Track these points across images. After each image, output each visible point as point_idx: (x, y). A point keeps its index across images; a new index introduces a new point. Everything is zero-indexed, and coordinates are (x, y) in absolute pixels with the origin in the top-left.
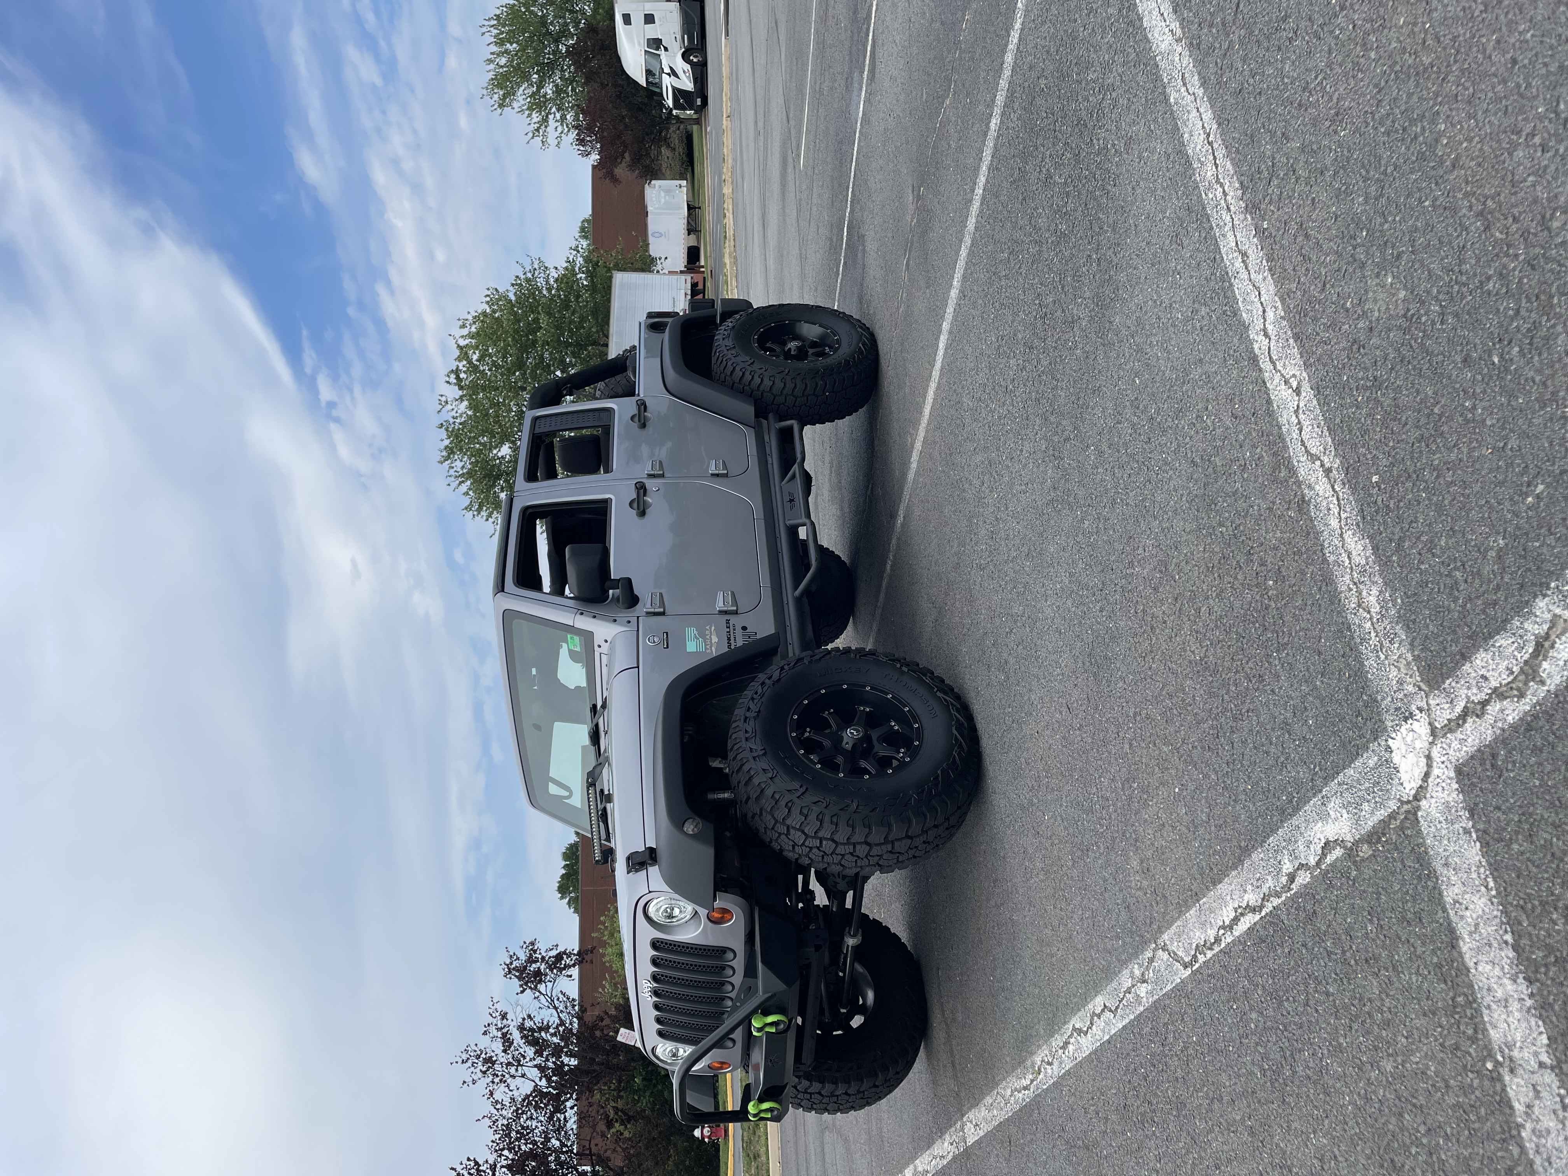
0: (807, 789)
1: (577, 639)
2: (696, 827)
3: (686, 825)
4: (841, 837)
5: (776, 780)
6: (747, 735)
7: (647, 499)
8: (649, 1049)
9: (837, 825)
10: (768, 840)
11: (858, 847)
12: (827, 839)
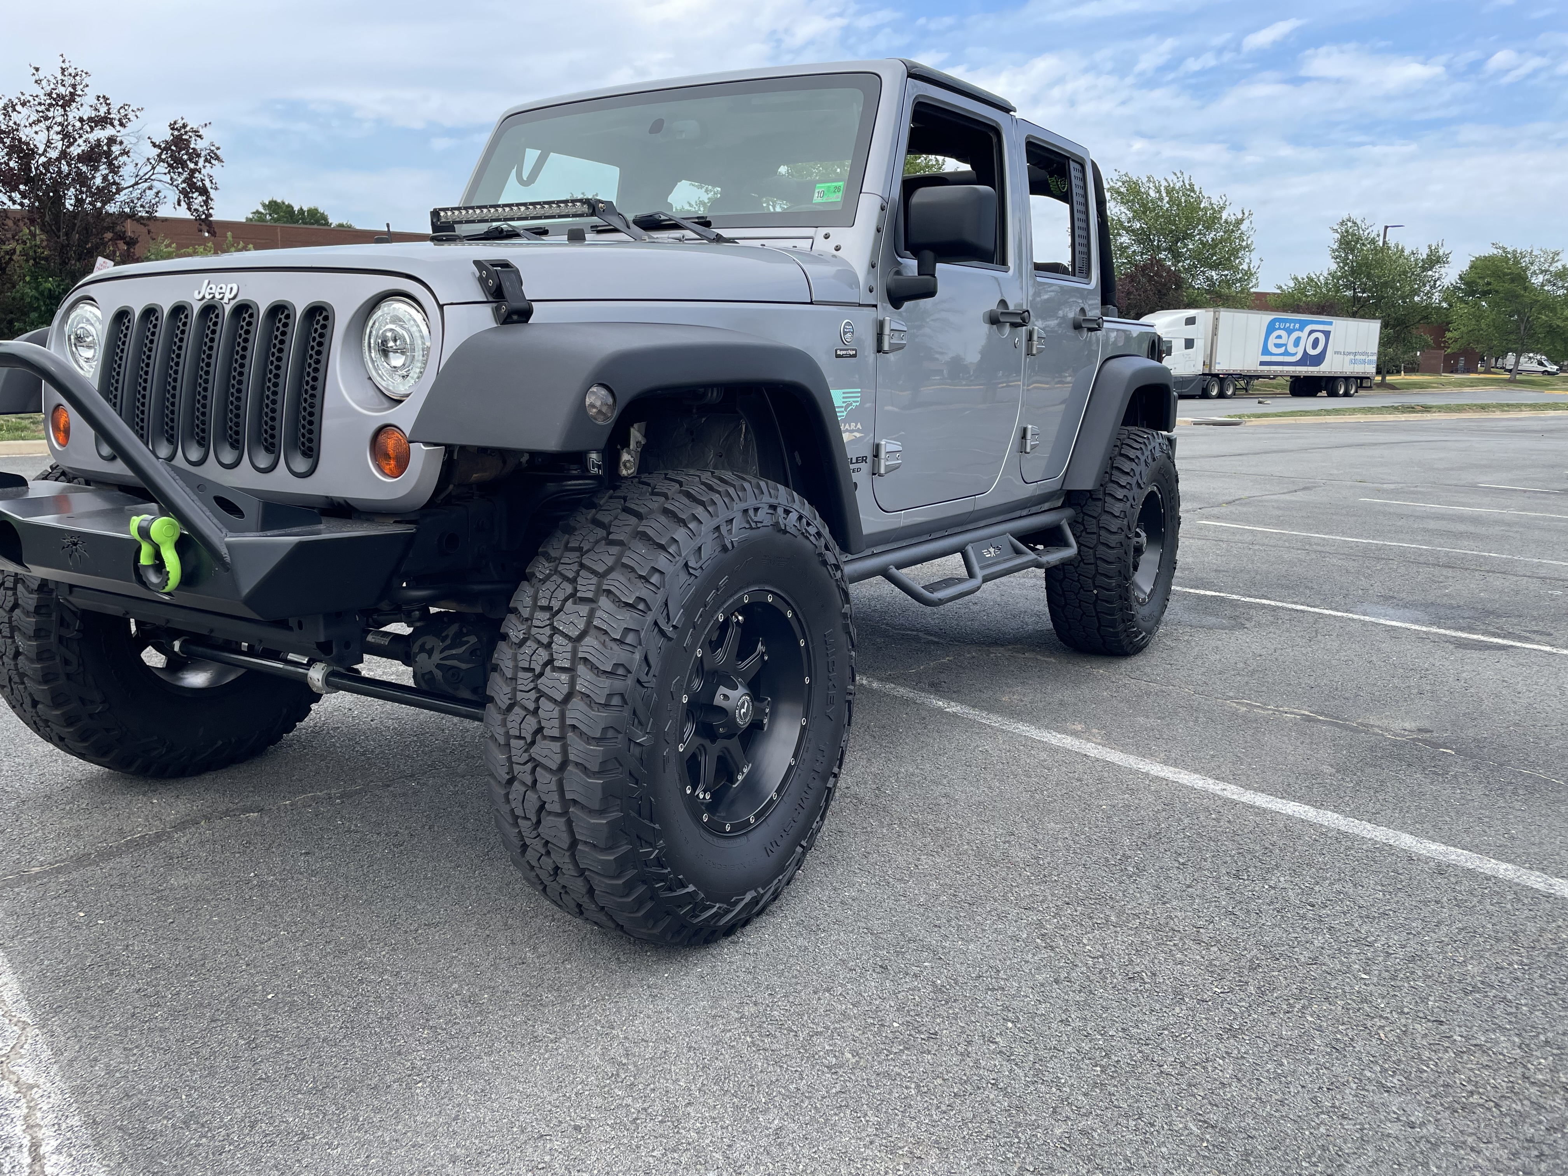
0: (670, 639)
1: (837, 197)
2: (600, 412)
3: (603, 392)
4: (577, 712)
5: (683, 577)
6: (751, 512)
7: (1007, 329)
8: (91, 290)
9: (606, 705)
10: (554, 554)
11: (556, 746)
12: (572, 683)
